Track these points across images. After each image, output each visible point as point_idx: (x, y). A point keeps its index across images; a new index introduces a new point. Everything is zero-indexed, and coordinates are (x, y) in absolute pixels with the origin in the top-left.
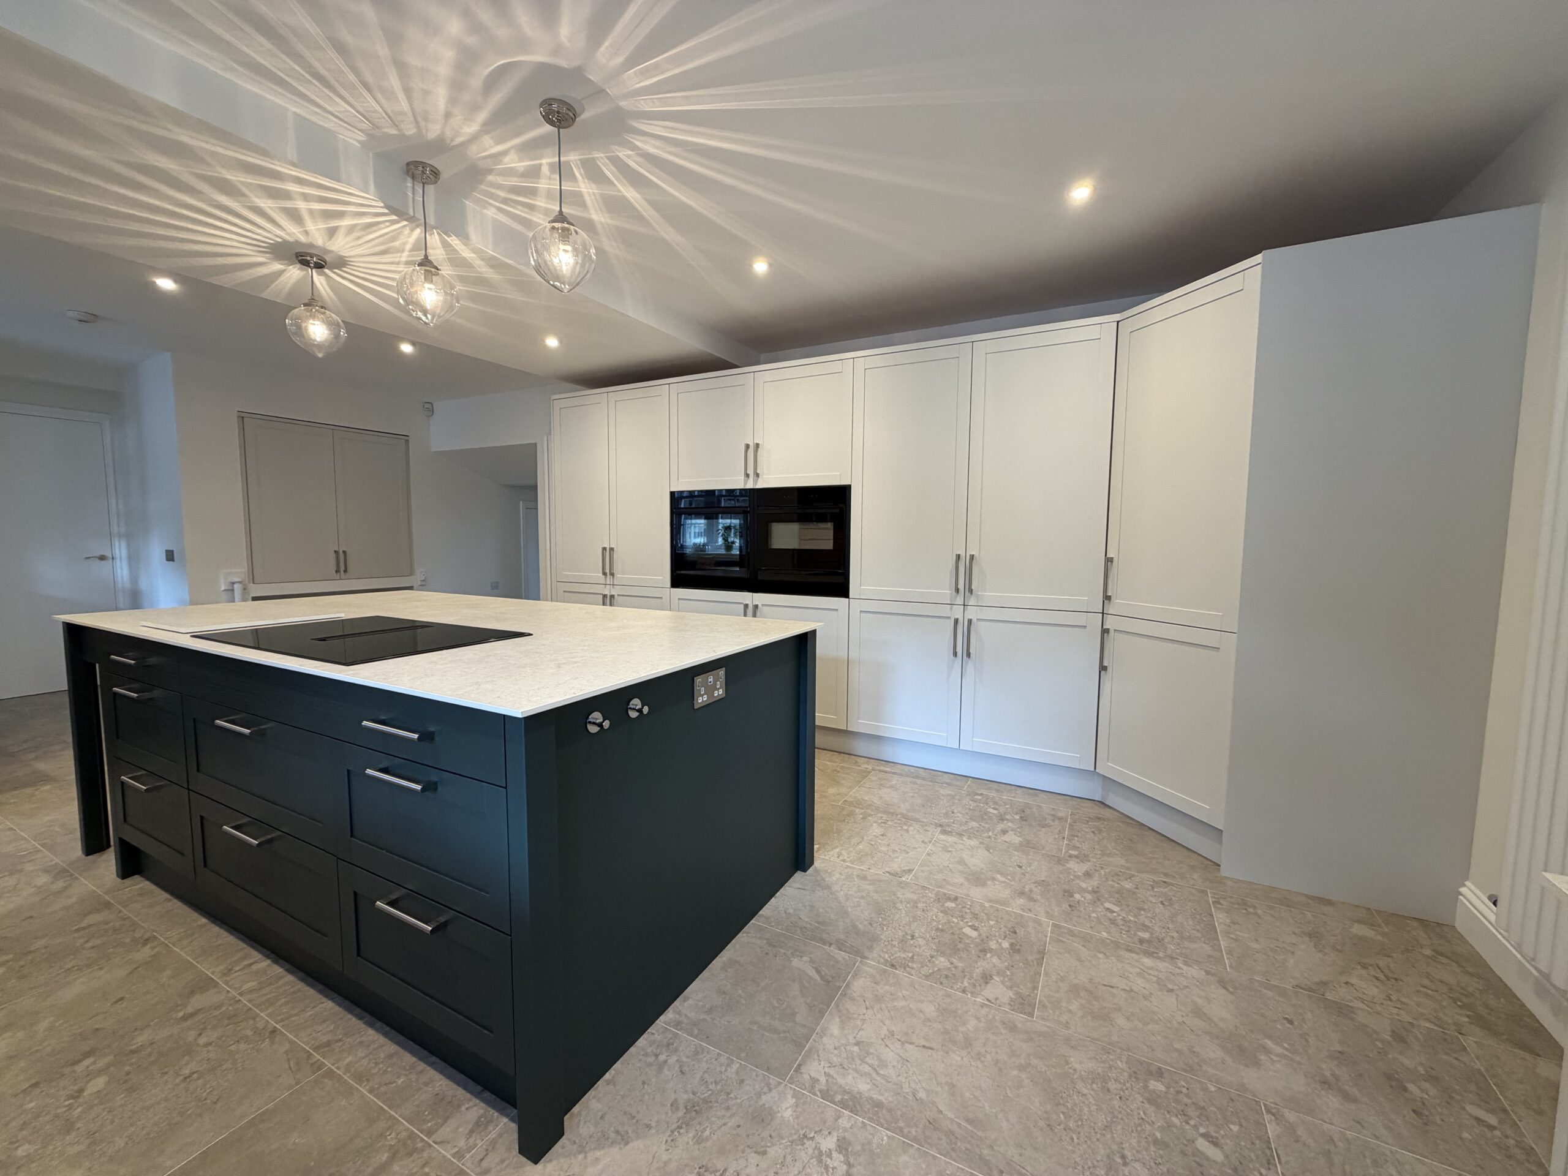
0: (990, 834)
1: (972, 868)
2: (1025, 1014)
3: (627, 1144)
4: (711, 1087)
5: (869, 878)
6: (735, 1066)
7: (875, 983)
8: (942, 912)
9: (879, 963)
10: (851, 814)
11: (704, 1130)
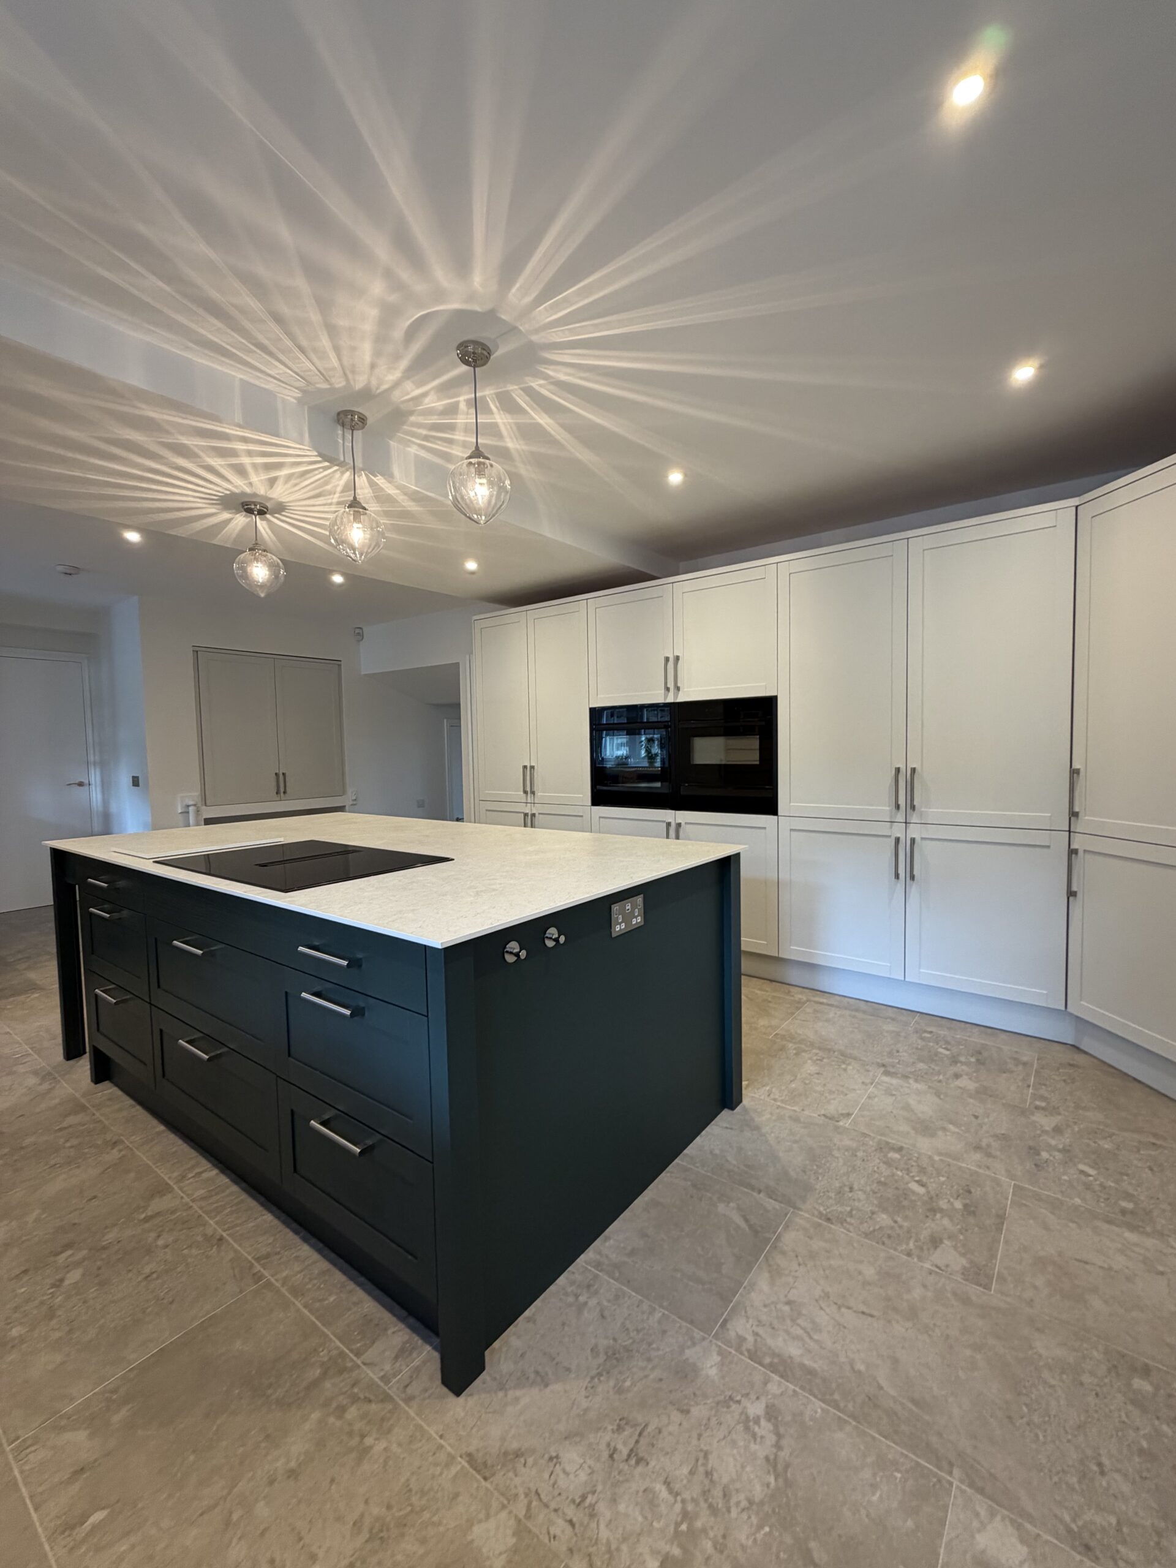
0: (941, 1077)
1: (920, 1115)
2: (980, 1285)
3: (546, 1386)
4: (632, 1334)
5: (802, 1120)
6: (658, 1315)
7: (808, 1237)
8: (884, 1163)
9: (813, 1215)
10: (782, 1049)
11: (624, 1381)
